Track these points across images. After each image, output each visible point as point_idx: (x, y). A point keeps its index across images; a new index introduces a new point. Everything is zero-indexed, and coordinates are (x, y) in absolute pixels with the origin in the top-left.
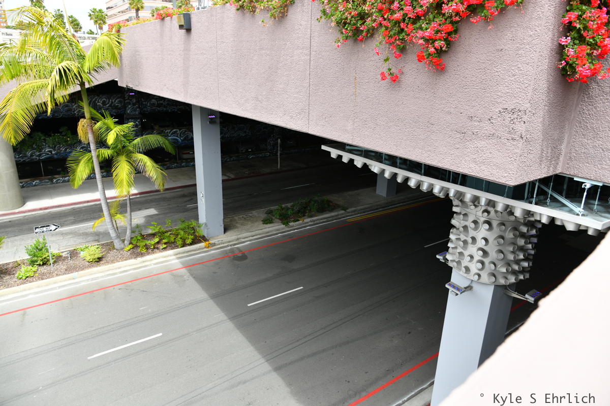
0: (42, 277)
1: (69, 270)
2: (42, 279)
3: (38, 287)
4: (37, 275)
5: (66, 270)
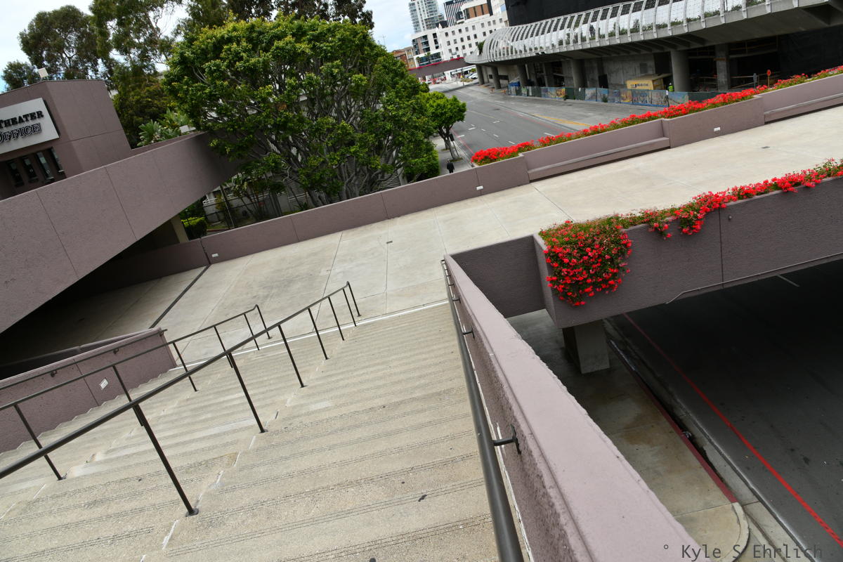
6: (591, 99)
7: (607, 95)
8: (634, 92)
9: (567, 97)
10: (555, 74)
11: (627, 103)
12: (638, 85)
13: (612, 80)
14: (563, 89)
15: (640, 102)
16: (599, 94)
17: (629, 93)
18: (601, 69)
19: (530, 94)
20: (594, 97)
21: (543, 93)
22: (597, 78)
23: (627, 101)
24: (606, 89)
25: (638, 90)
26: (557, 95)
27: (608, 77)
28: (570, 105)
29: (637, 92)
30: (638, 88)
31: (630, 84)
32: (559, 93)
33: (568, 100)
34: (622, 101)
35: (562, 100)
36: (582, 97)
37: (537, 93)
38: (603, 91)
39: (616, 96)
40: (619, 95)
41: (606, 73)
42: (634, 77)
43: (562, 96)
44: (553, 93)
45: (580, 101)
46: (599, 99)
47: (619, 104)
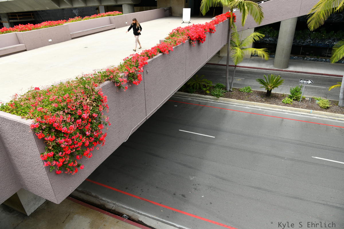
0: (294, 106)
1: (308, 107)
2: (294, 107)
3: (291, 110)
4: (292, 104)
5: (307, 107)
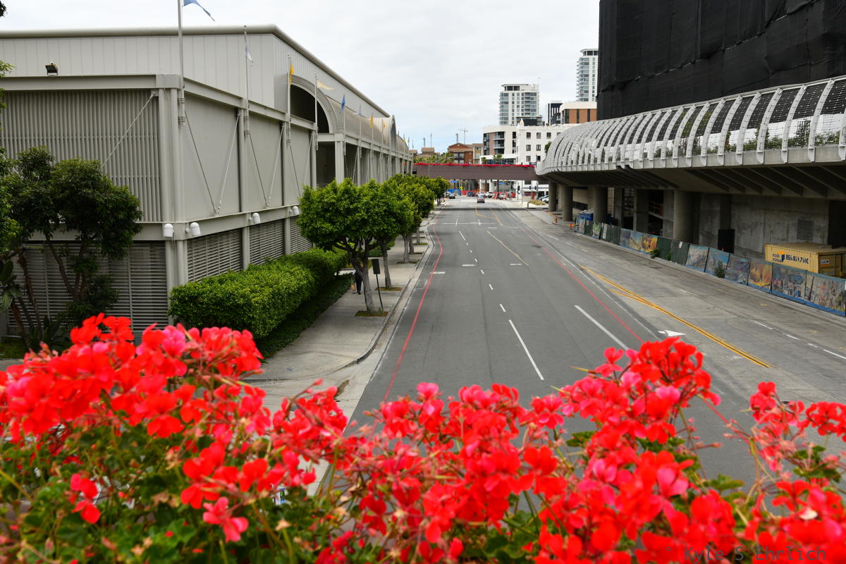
6: (696, 265)
7: (725, 264)
8: (776, 270)
9: (657, 254)
10: (651, 213)
11: (761, 288)
12: (788, 257)
13: (742, 240)
14: (655, 239)
15: (786, 292)
16: (711, 260)
17: (768, 269)
18: (726, 217)
19: (604, 236)
20: (703, 262)
21: (622, 239)
22: (716, 233)
23: (760, 284)
24: (728, 254)
25: (787, 268)
26: (644, 246)
27: (737, 234)
28: (656, 268)
29: (783, 270)
30: (786, 262)
31: (773, 252)
32: (647, 243)
33: (658, 260)
34: (751, 282)
35: (649, 257)
36: (682, 259)
37: (614, 238)
38: (720, 256)
39: (742, 269)
40: (747, 268)
41: (734, 226)
42: (783, 242)
43: (650, 250)
44: (639, 242)
45: (676, 265)
46: (710, 269)
47: (744, 287)
